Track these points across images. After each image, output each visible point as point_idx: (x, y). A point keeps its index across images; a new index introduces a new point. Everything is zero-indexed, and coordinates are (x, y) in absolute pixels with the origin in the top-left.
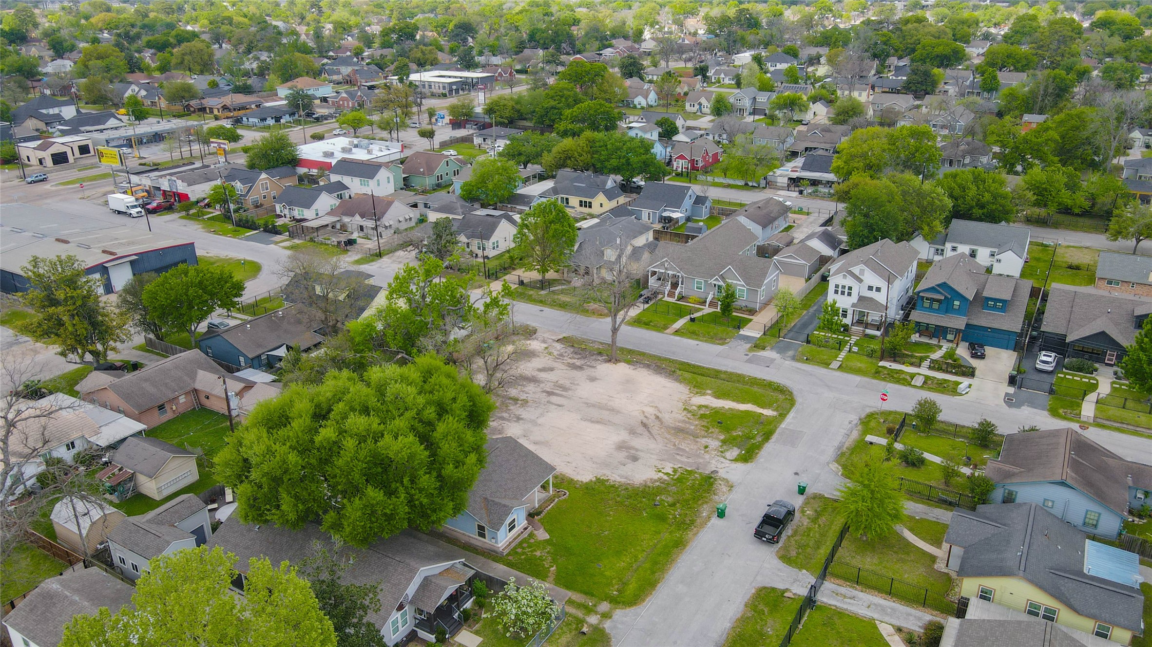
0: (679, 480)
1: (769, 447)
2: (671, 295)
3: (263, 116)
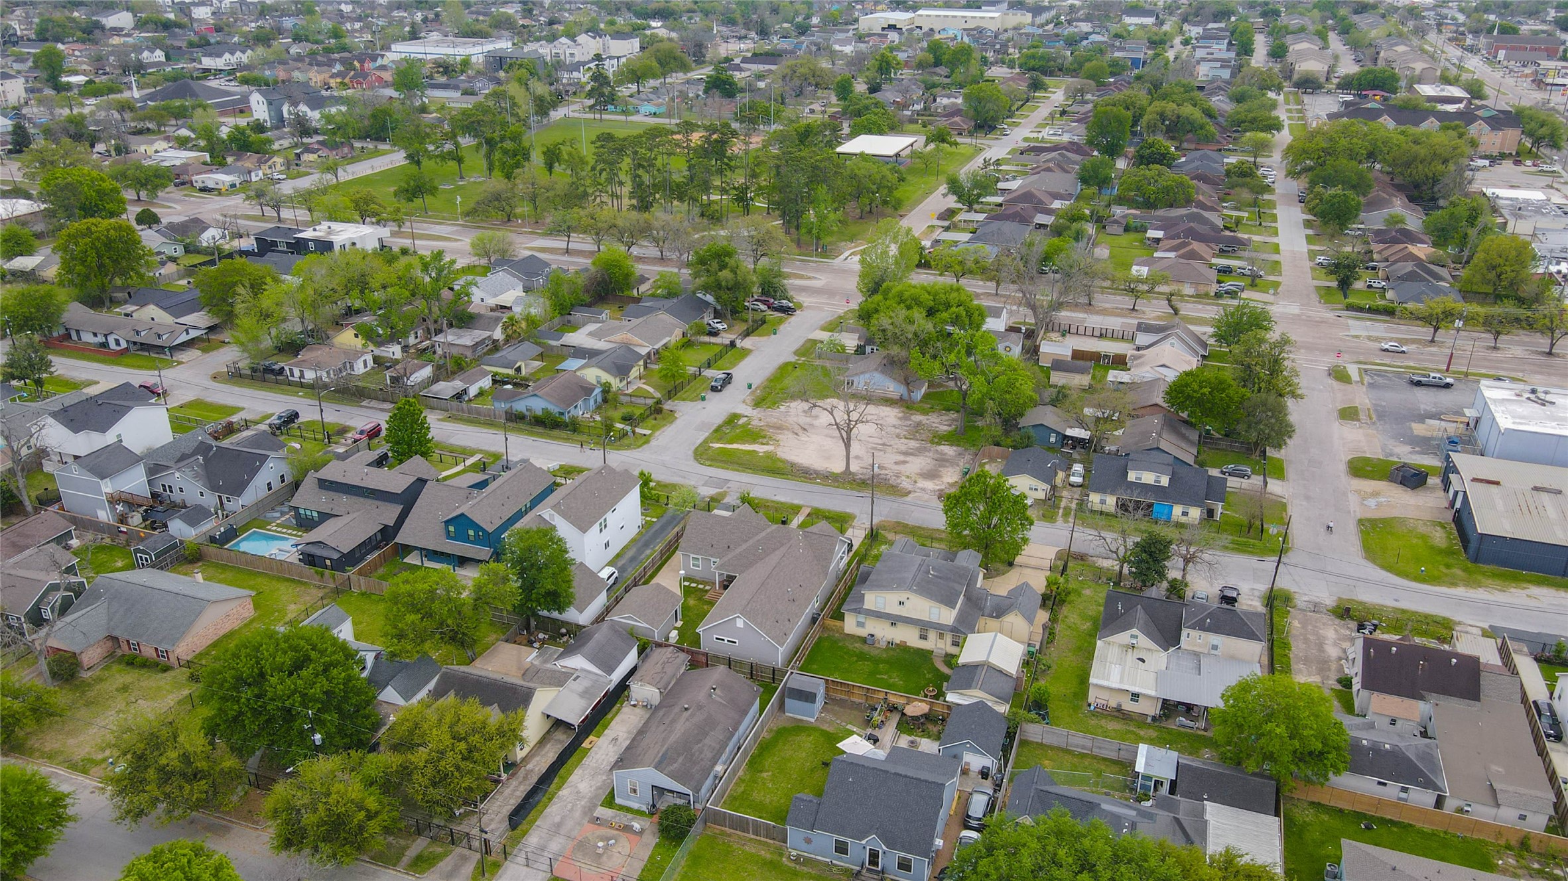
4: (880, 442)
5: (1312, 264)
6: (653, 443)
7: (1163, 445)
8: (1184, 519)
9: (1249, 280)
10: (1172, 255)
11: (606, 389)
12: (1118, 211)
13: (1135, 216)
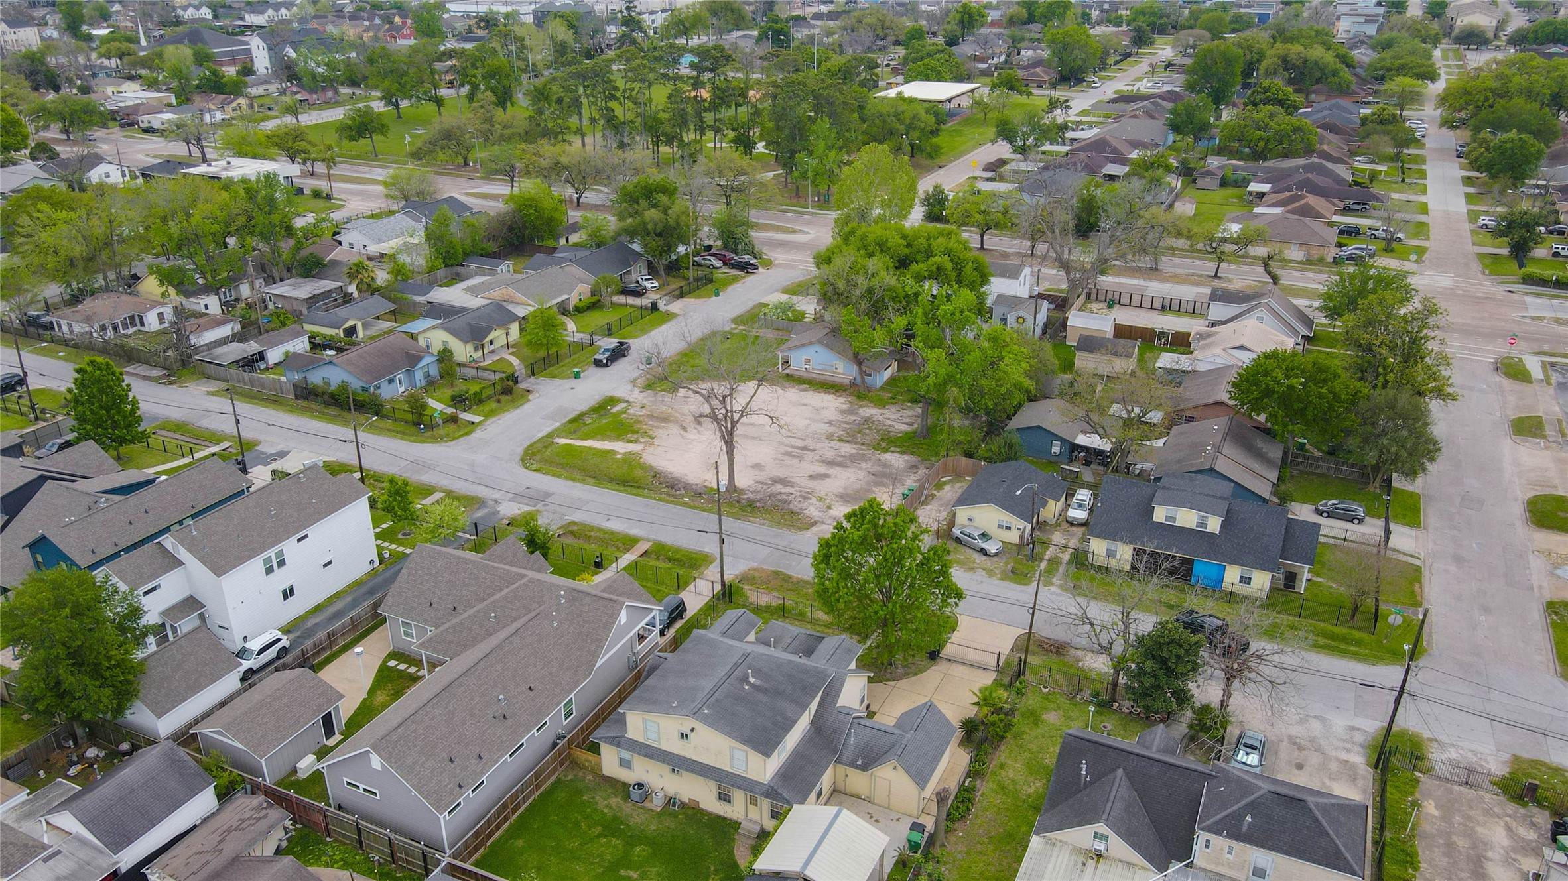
4: (800, 443)
5: (1472, 227)
6: (478, 434)
7: (1222, 466)
8: (1242, 589)
9: (1383, 244)
10: (1277, 210)
11: (445, 355)
12: (1215, 162)
13: (1235, 168)
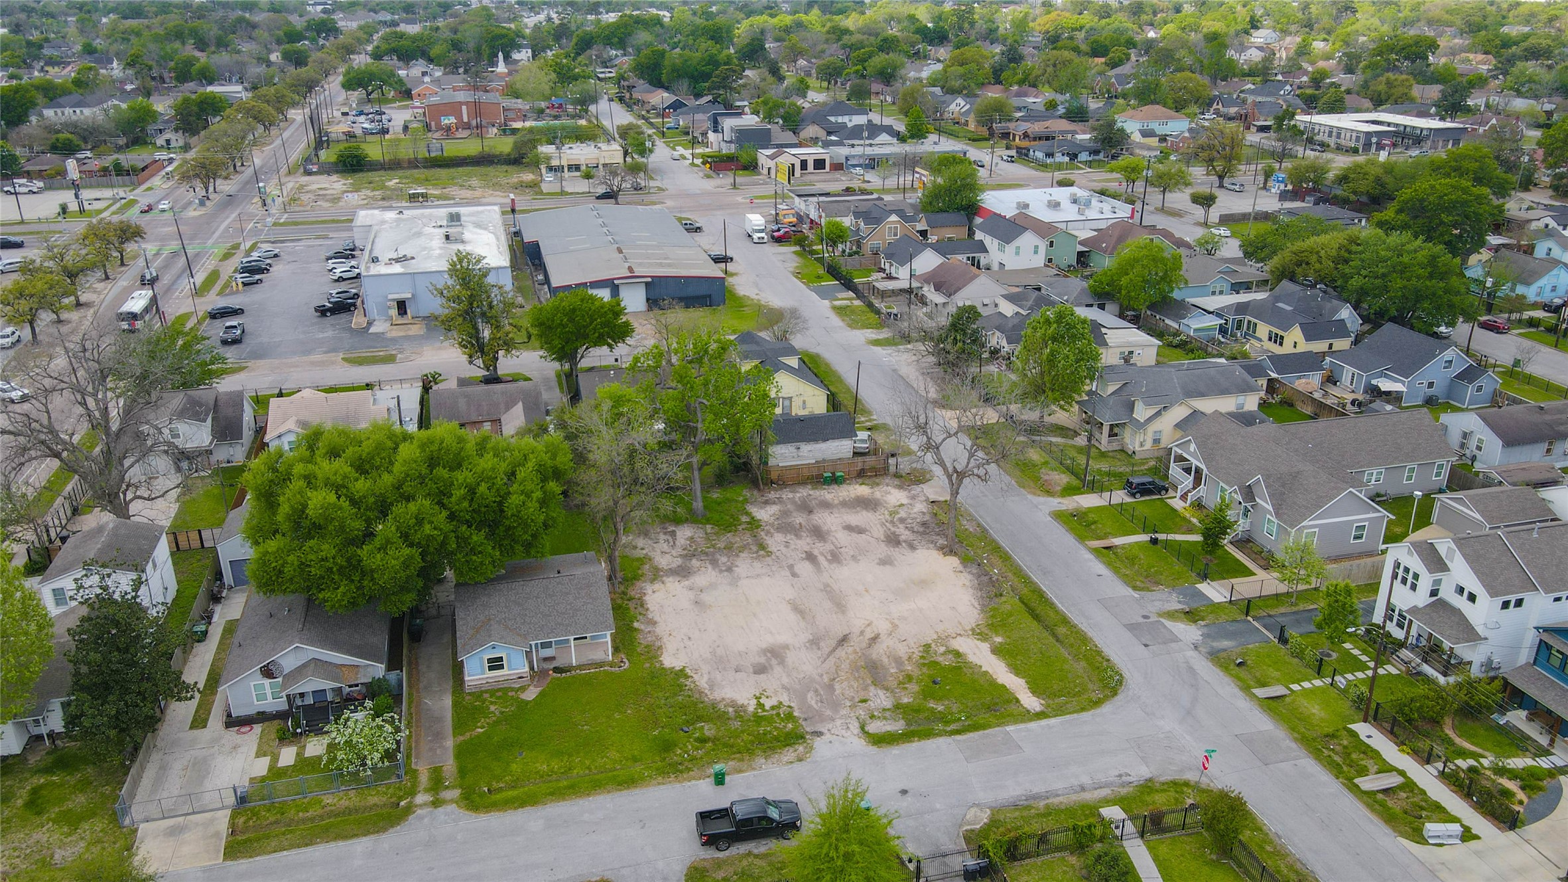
0: (758, 719)
1: (942, 741)
2: (1184, 497)
3: (1050, 151)
